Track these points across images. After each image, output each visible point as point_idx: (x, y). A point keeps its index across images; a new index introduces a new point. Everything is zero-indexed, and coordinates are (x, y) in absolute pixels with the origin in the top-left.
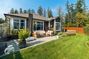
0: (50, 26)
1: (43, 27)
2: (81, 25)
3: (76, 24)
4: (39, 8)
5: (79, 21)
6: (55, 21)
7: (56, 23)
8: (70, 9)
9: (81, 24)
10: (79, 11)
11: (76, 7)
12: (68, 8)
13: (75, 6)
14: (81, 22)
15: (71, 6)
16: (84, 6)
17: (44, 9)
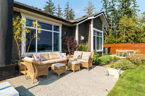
0: (79, 38)
1: (60, 40)
2: (130, 40)
3: (121, 37)
4: (47, 5)
5: (125, 32)
6: (92, 25)
7: (94, 31)
8: (109, 8)
9: (130, 38)
10: (125, 13)
11: (119, 6)
12: (106, 6)
13: (119, 4)
14: (130, 35)
15: (112, 4)
16: (133, 5)
17: (57, 7)
